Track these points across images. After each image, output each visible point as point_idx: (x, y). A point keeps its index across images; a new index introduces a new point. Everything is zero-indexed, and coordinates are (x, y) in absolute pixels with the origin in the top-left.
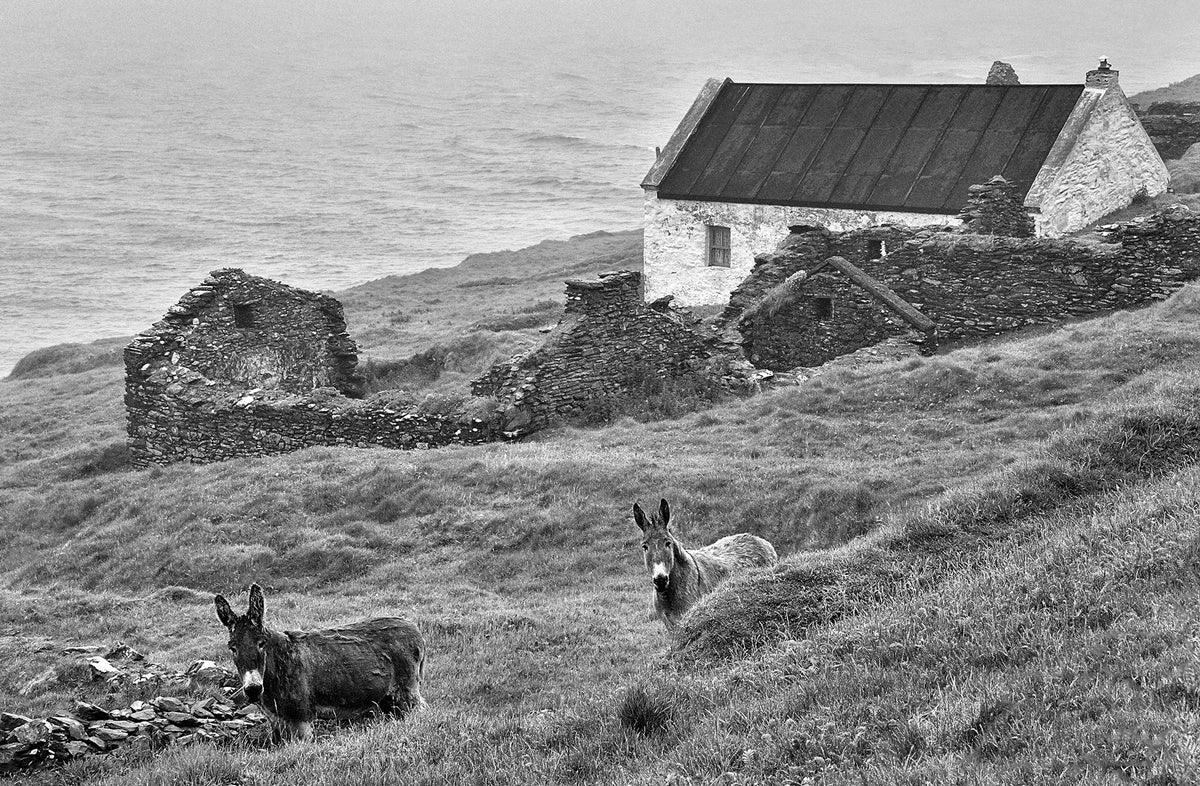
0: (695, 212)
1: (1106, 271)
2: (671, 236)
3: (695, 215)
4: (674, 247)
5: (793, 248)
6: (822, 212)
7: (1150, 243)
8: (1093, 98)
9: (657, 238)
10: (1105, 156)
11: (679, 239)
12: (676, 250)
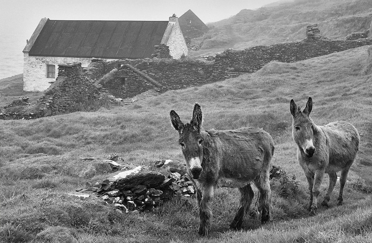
0: (42, 60)
1: (210, 69)
2: (34, 68)
3: (42, 61)
4: (35, 72)
5: (94, 66)
6: (88, 59)
7: (224, 60)
8: (172, 25)
9: (28, 69)
10: (175, 43)
11: (36, 69)
12: (35, 73)
